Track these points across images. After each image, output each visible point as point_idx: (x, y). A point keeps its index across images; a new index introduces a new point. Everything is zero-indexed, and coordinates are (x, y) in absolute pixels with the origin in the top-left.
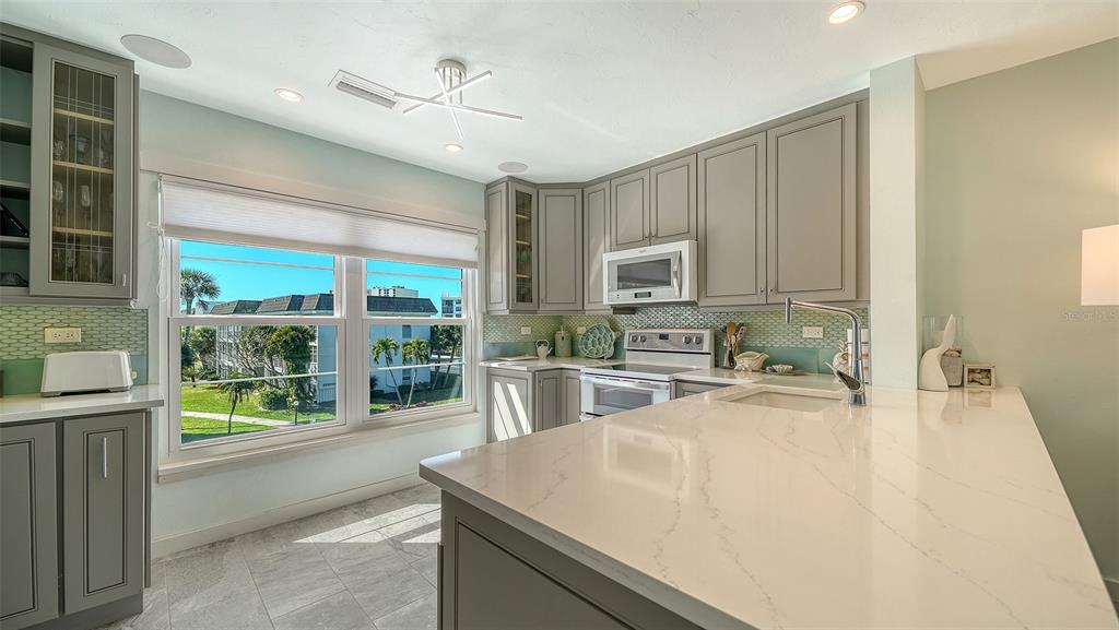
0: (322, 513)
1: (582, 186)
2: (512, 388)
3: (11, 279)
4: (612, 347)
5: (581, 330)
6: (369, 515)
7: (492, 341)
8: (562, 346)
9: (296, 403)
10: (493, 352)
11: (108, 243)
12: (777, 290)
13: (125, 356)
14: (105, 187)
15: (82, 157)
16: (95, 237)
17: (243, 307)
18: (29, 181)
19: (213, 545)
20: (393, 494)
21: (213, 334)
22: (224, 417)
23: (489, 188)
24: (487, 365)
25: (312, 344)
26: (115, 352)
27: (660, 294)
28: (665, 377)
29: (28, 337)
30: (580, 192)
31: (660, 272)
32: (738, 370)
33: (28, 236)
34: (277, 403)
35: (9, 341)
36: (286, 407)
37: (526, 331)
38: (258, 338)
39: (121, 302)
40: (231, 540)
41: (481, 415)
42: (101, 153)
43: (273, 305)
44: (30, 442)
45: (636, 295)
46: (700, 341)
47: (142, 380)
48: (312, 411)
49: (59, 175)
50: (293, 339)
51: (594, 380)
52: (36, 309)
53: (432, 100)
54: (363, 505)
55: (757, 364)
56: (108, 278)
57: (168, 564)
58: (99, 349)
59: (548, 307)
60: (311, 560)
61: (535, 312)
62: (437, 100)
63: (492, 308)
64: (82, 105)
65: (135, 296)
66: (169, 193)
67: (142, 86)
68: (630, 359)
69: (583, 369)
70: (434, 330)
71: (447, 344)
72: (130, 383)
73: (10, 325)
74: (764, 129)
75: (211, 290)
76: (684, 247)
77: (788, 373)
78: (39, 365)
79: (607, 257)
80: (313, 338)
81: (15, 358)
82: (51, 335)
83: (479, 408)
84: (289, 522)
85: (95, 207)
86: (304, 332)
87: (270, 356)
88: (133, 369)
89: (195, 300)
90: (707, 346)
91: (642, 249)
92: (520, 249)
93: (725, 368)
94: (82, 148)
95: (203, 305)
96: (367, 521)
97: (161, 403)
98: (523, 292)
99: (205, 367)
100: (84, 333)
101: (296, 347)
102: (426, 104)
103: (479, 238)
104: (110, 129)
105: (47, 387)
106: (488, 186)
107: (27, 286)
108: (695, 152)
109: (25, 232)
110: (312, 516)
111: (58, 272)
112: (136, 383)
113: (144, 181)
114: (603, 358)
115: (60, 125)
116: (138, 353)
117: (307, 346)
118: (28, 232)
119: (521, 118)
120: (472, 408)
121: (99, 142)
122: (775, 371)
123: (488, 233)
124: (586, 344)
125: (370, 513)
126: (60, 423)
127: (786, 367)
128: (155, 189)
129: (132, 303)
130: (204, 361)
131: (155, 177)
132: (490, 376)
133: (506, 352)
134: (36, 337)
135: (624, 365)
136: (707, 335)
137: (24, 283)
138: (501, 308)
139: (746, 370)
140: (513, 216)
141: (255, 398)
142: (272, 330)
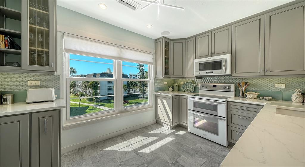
0: (110, 138)
1: (185, 40)
2: (164, 101)
3: (16, 64)
4: (194, 89)
5: (182, 83)
6: (125, 140)
7: (157, 86)
8: (176, 88)
9: (95, 100)
10: (157, 90)
11: (47, 53)
12: (269, 70)
13: (53, 90)
14: (46, 35)
15: (39, 24)
16: (43, 51)
17: (82, 76)
18: (21, 31)
19: (79, 149)
20: (130, 132)
21: (75, 83)
22: (78, 103)
23: (156, 41)
24: (156, 93)
25: (98, 85)
26: (50, 89)
27: (216, 72)
28: (224, 100)
29: (23, 83)
30: (184, 41)
31: (217, 65)
32: (247, 98)
33: (21, 50)
34: (91, 100)
35: (17, 85)
36: (92, 101)
37: (166, 83)
38: (86, 84)
39: (51, 73)
40: (85, 147)
41: (154, 108)
42: (45, 23)
43: (89, 75)
44: (19, 122)
45: (207, 73)
46: (230, 88)
47: (58, 98)
48: (99, 102)
49: (31, 30)
50: (94, 84)
51: (193, 99)
52: (25, 74)
53: (154, 2)
54: (122, 136)
55: (256, 96)
56: (48, 65)
57: (66, 156)
58: (45, 88)
59: (174, 76)
60: (111, 157)
61: (170, 78)
62: (156, 2)
63: (157, 76)
64: (38, 6)
65: (56, 71)
66: (66, 38)
67: (58, 4)
68: (201, 93)
69: (189, 96)
70: (128, 83)
71: (131, 86)
72: (55, 99)
73: (17, 80)
74: (264, 14)
75: (75, 72)
76: (228, 57)
77: (270, 100)
78: (26, 92)
79: (195, 61)
80: (99, 84)
81: (19, 90)
82: (30, 83)
83: (153, 106)
84: (101, 141)
85: (43, 42)
86: (97, 82)
87: (89, 88)
88: (56, 94)
89: (71, 74)
90: (233, 89)
91: (209, 58)
92: (166, 59)
93: (240, 97)
94: (39, 21)
95: (73, 76)
96: (125, 142)
97: (64, 107)
98: (167, 72)
99: (74, 91)
100: (40, 82)
101: (95, 86)
102: (152, 3)
103: (153, 55)
104: (47, 15)
105: (28, 101)
106: (156, 40)
107: (21, 66)
108: (231, 25)
109: (20, 48)
110: (108, 139)
111: (31, 62)
112: (57, 98)
113: (59, 35)
114: (190, 92)
115: (31, 13)
116: (57, 89)
117: (97, 86)
118: (21, 48)
119: (184, 8)
120: (151, 106)
121: (44, 20)
122: (264, 99)
123: (156, 54)
124: (184, 88)
125: (124, 139)
126: (30, 114)
127: (270, 98)
128: (62, 37)
129: (55, 73)
130: (73, 89)
131: (62, 34)
132: (156, 97)
133: (160, 90)
134: (25, 84)
135: (199, 95)
136: (233, 86)
137: (20, 65)
138: (161, 76)
139: (251, 98)
140: (164, 49)
141: (85, 98)
142: (89, 82)
